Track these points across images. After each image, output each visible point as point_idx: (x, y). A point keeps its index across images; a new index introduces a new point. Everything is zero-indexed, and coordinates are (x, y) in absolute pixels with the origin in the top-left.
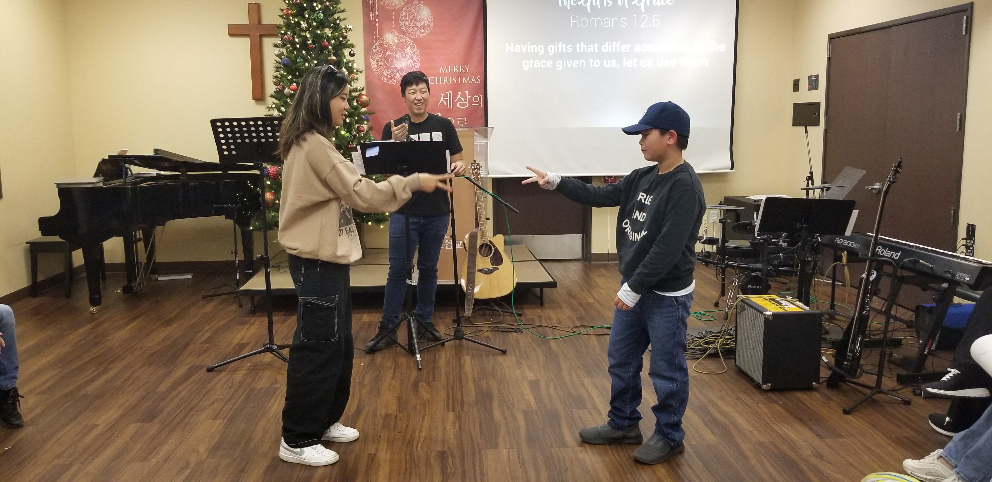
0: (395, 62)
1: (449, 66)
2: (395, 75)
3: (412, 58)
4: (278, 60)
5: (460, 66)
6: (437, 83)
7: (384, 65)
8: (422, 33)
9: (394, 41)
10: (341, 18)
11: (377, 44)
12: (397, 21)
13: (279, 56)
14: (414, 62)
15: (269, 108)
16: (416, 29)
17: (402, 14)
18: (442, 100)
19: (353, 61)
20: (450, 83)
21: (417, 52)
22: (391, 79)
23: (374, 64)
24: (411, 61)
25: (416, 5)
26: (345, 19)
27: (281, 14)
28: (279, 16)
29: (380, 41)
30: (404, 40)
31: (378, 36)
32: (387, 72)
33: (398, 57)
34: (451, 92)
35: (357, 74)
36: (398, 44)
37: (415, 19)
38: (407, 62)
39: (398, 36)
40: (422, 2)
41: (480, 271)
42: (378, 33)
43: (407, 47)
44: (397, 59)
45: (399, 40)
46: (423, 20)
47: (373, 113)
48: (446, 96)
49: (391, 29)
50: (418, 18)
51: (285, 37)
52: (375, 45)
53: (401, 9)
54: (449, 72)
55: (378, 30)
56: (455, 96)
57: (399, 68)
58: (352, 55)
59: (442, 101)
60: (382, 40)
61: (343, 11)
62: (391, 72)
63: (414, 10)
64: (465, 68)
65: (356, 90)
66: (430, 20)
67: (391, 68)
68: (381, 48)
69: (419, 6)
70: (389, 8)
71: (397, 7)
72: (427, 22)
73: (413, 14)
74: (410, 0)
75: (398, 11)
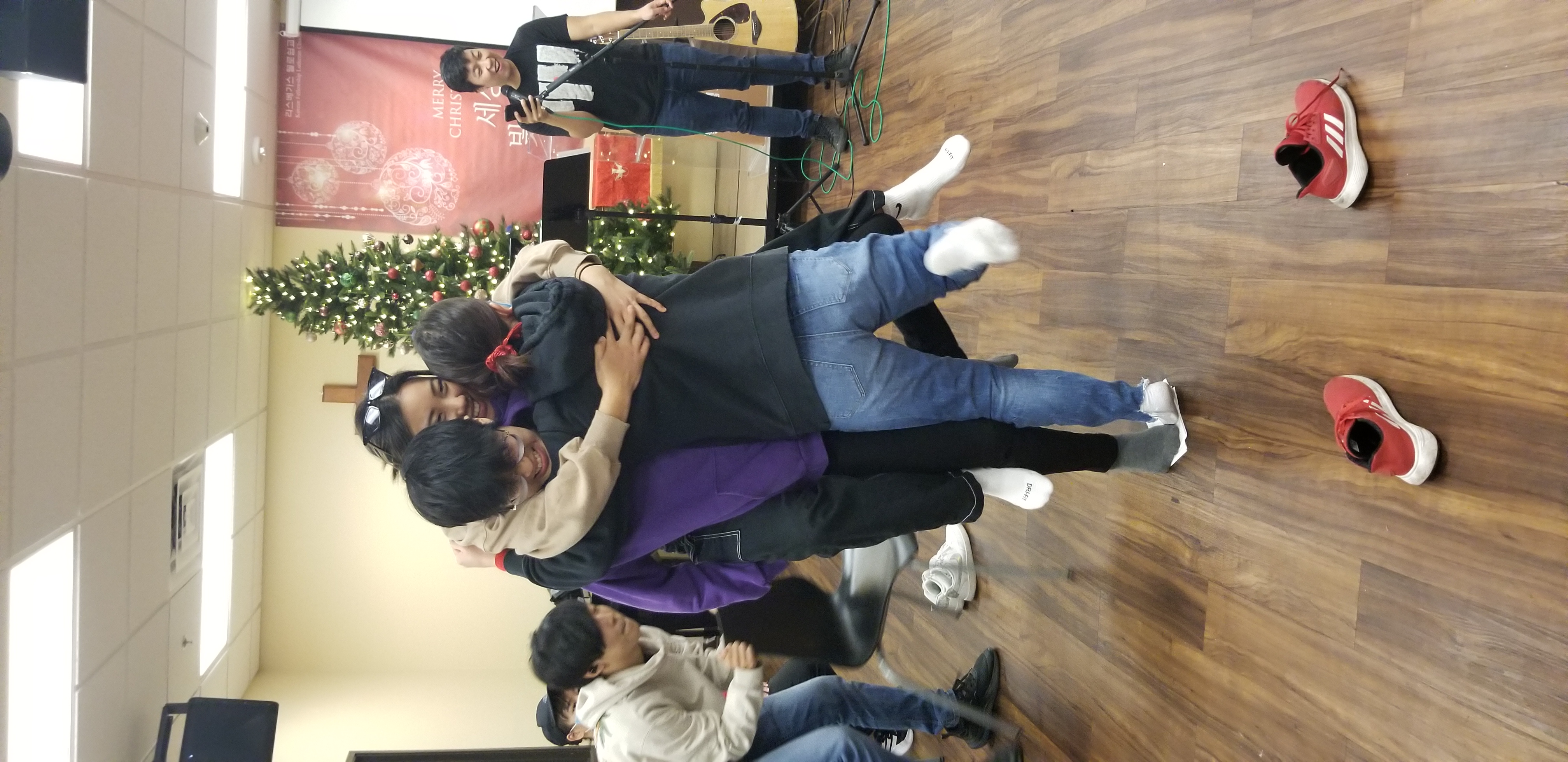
0: (423, 188)
1: (434, 103)
2: (444, 190)
3: (418, 161)
5: (434, 85)
6: (460, 125)
7: (427, 204)
8: (378, 142)
9: (390, 186)
10: (351, 251)
11: (393, 213)
12: (358, 178)
14: (424, 158)
16: (372, 149)
17: (347, 168)
18: (487, 120)
19: (419, 240)
20: (460, 104)
21: (408, 152)
22: (450, 197)
23: (425, 220)
24: (422, 164)
25: (334, 145)
26: (353, 244)
27: (341, 339)
28: (345, 343)
29: (390, 208)
30: (389, 170)
31: (382, 210)
32: (439, 202)
33: (416, 182)
34: (475, 104)
35: (441, 240)
36: (395, 180)
37: (356, 150)
38: (424, 169)
39: (382, 180)
40: (329, 135)
41: (755, 39)
42: (376, 210)
43: (400, 166)
44: (419, 184)
45: (388, 178)
46: (357, 137)
48: (480, 113)
49: (370, 188)
50: (354, 143)
51: (378, 335)
52: (396, 216)
53: (340, 171)
54: (442, 103)
55: (372, 209)
57: (434, 182)
58: (410, 241)
59: (490, 120)
60: (387, 205)
61: (340, 248)
62: (439, 196)
63: (341, 150)
65: (465, 241)
66: (358, 126)
67: (433, 196)
68: (401, 206)
69: (336, 140)
70: (337, 188)
71: (336, 175)
72: (362, 132)
73: (347, 152)
74: (325, 154)
75: (343, 175)
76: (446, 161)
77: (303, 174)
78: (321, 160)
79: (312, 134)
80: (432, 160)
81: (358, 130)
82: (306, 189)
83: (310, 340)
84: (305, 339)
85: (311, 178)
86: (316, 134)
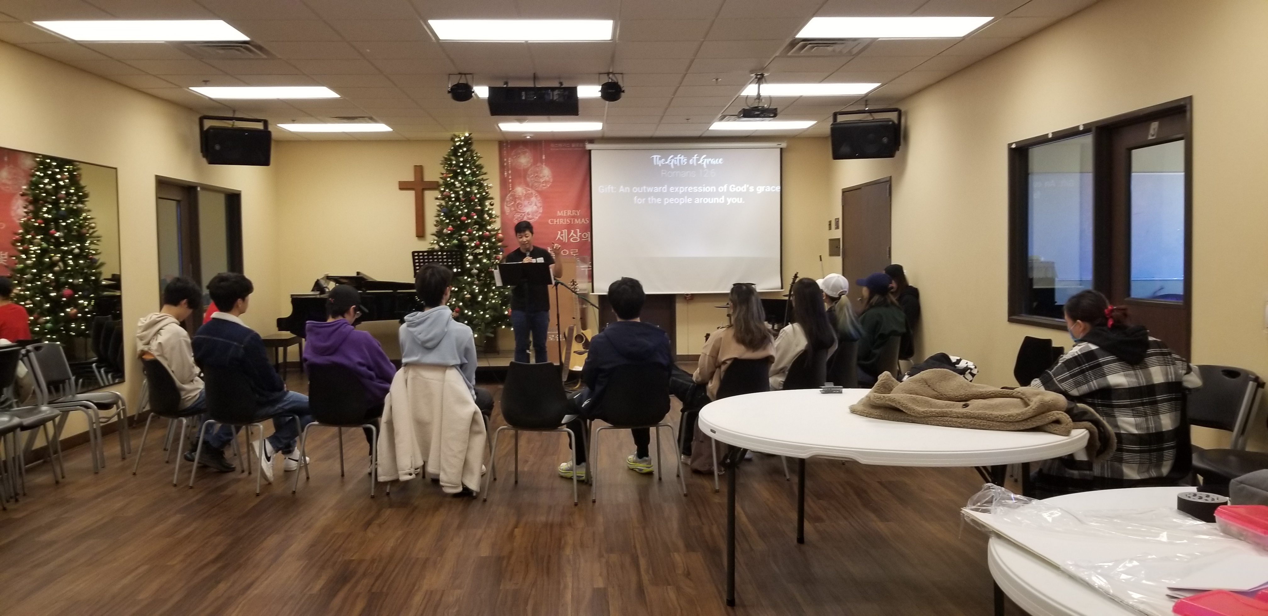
0: (523, 208)
1: (565, 212)
3: (536, 205)
4: (439, 208)
5: (573, 211)
6: (555, 223)
7: (515, 210)
8: (543, 186)
9: (523, 193)
10: (484, 179)
11: (509, 195)
12: (525, 178)
13: (439, 206)
14: (538, 208)
15: (432, 243)
16: (539, 183)
17: (529, 172)
18: (559, 236)
19: (492, 209)
20: (565, 223)
21: (540, 200)
23: (508, 210)
24: (535, 207)
25: (539, 166)
26: (488, 179)
27: (442, 176)
28: (440, 177)
29: (512, 193)
30: (530, 192)
31: (510, 189)
33: (526, 204)
34: (566, 230)
35: (495, 218)
36: (526, 195)
37: (538, 176)
38: (532, 208)
39: (525, 189)
40: (544, 164)
41: (575, 352)
42: (510, 187)
43: (532, 197)
44: (525, 206)
45: (526, 191)
46: (545, 177)
47: (507, 247)
48: (562, 233)
49: (521, 183)
50: (541, 175)
51: (445, 193)
53: (528, 169)
54: (565, 215)
55: (510, 185)
56: (569, 233)
58: (492, 205)
59: (559, 238)
60: (514, 192)
61: (485, 174)
63: (538, 170)
64: (576, 213)
65: (493, 230)
66: (550, 177)
67: (520, 213)
68: (513, 198)
69: (542, 167)
70: (519, 168)
71: (526, 167)
72: (547, 179)
73: (537, 173)
74: (535, 162)
75: (526, 171)
76: (537, 218)
77: (524, 153)
78: (532, 161)
79: (544, 156)
80: (537, 212)
81: (548, 177)
82: (517, 155)
83: (441, 162)
84: (440, 159)
85: (522, 157)
86: (544, 158)
